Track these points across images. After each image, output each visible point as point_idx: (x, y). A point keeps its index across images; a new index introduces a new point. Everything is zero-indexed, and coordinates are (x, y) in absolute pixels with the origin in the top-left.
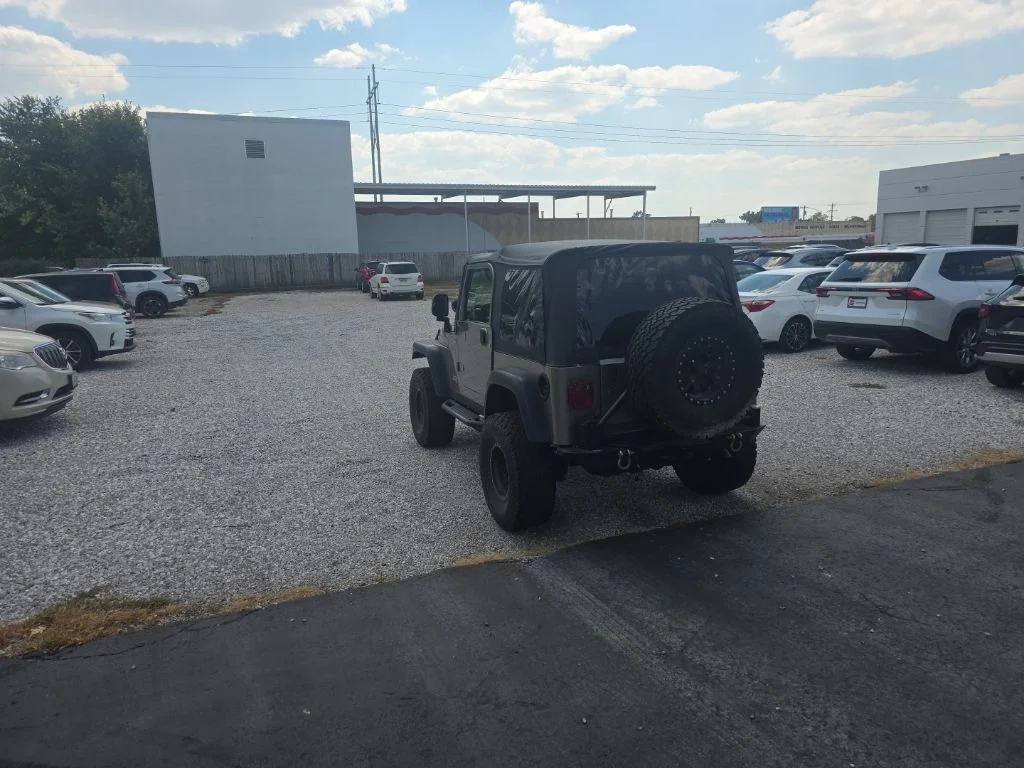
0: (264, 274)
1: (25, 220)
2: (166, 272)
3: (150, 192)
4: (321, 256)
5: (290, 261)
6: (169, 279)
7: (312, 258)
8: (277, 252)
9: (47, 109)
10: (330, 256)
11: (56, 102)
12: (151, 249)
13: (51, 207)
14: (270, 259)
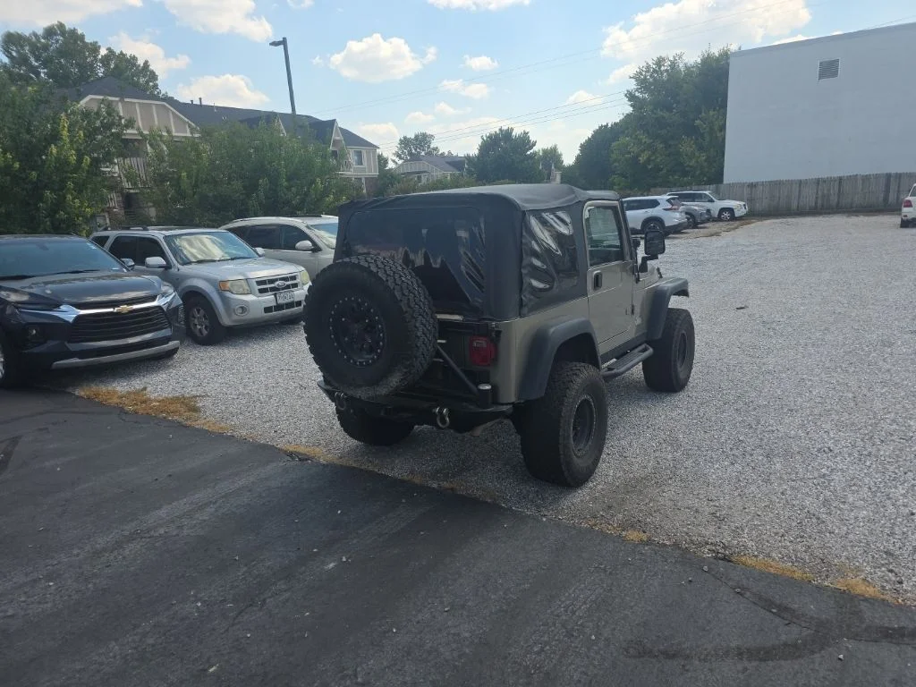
0: (809, 198)
1: (642, 159)
2: (668, 201)
3: (723, 128)
4: (877, 176)
5: (840, 182)
6: (670, 207)
7: (866, 179)
8: (824, 175)
9: (673, 64)
10: (889, 176)
11: (680, 57)
12: (716, 177)
13: (661, 146)
14: (818, 182)
